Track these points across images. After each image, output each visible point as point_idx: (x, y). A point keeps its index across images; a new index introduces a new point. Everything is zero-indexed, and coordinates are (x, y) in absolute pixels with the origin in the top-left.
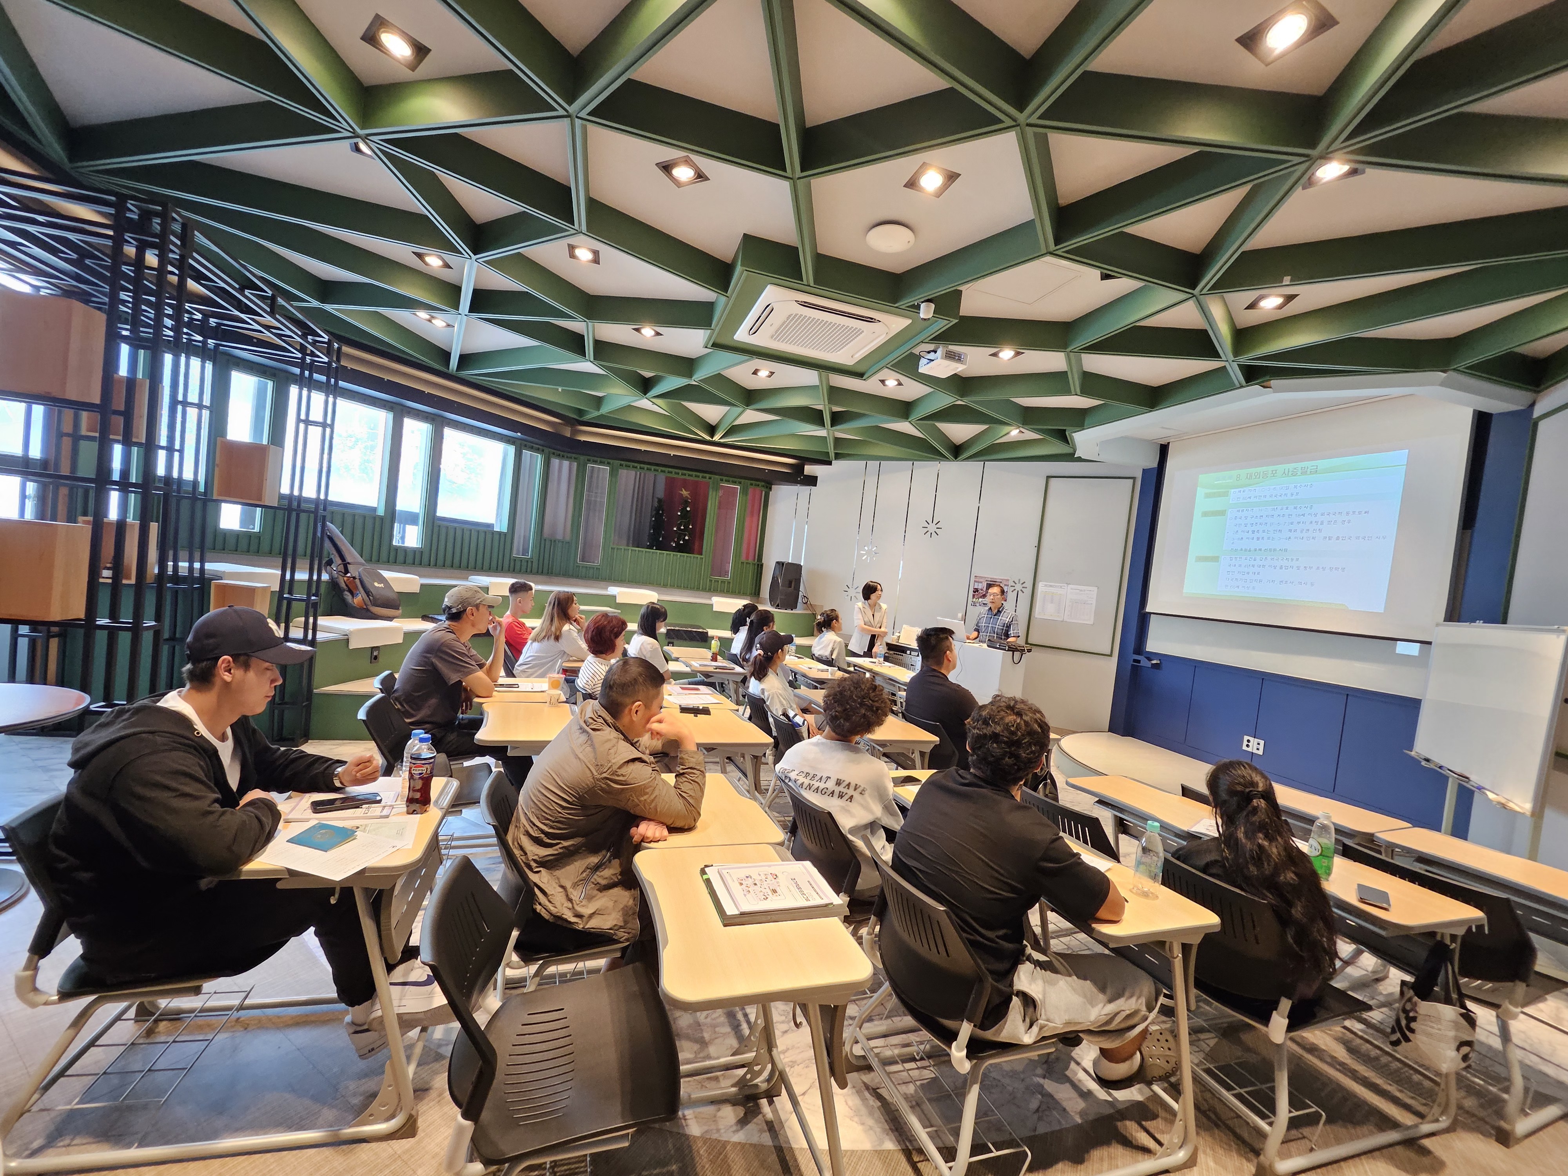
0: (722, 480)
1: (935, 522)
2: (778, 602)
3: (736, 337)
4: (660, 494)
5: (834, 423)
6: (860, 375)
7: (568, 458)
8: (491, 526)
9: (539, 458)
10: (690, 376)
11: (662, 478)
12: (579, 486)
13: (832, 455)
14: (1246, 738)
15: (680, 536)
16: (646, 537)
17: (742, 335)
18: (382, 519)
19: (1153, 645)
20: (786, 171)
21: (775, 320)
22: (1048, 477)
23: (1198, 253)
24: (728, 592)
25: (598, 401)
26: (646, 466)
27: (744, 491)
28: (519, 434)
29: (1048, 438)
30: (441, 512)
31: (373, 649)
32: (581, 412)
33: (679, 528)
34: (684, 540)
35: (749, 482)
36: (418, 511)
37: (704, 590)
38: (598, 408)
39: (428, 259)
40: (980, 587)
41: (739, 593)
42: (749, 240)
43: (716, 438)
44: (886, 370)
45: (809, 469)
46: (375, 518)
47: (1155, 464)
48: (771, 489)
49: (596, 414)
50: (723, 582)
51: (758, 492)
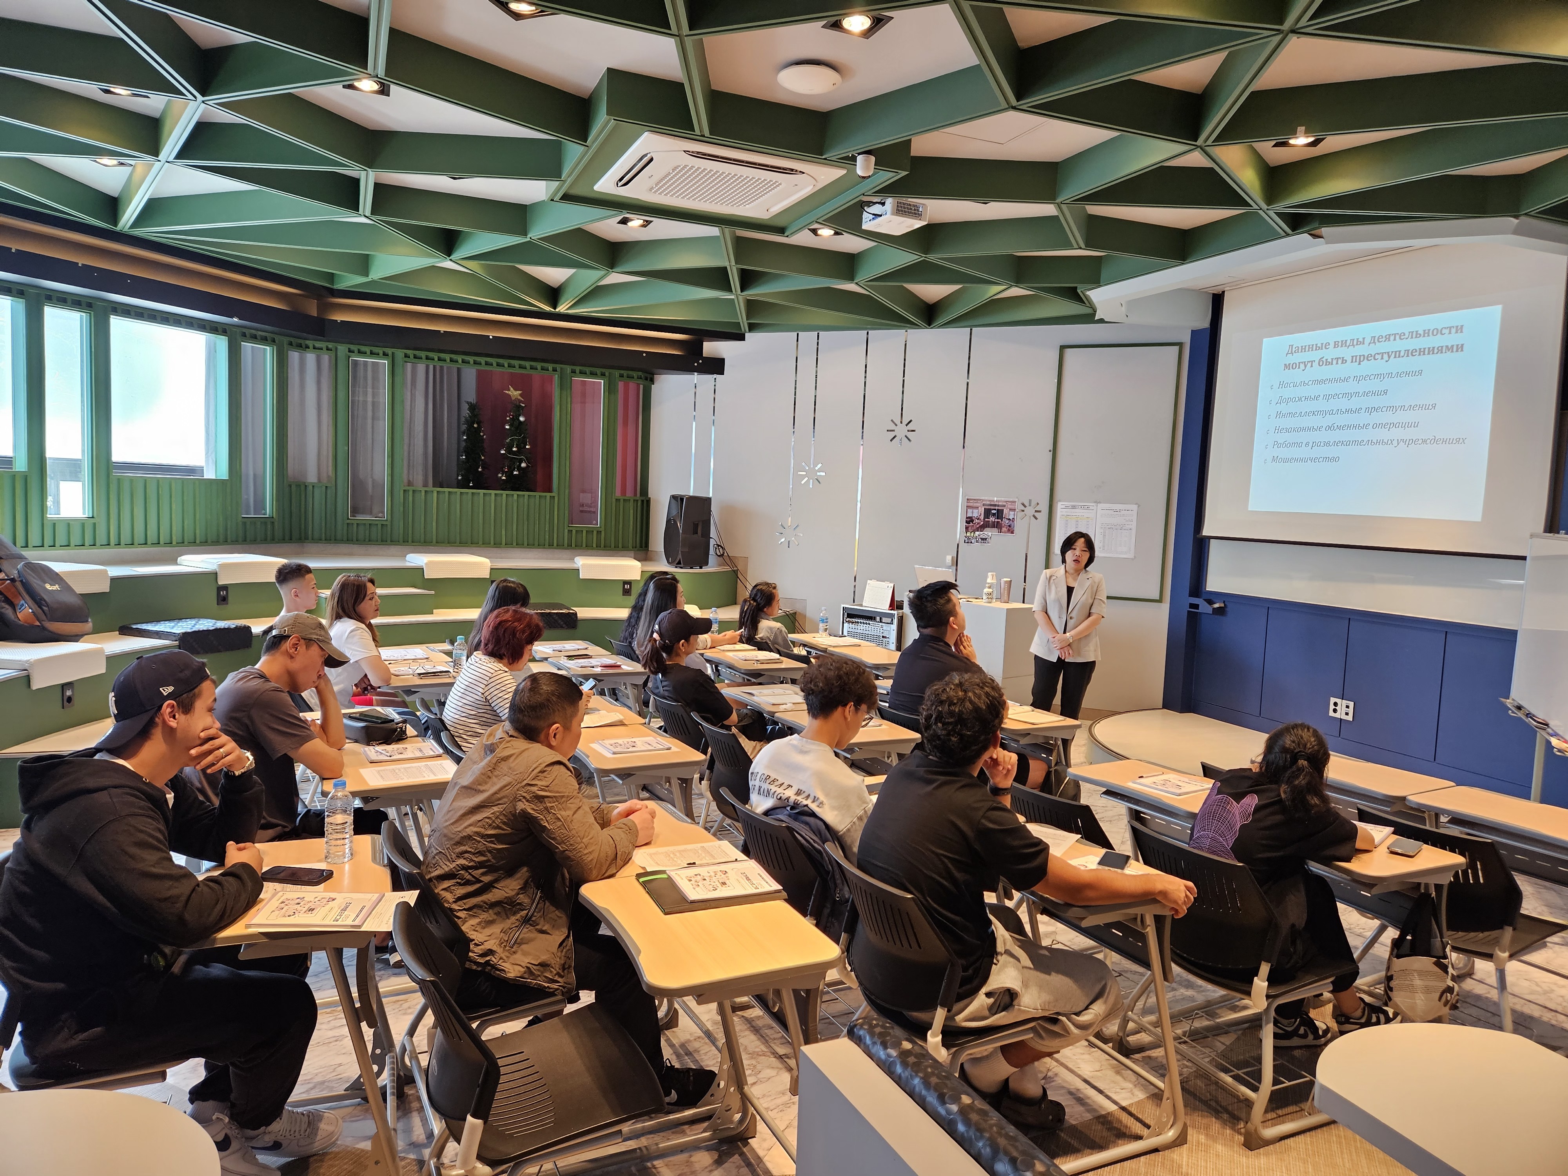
0: (573, 372)
1: (905, 421)
2: (680, 556)
3: (596, 188)
4: (470, 394)
6: (781, 231)
7: (316, 349)
8: (201, 470)
9: (268, 351)
10: (525, 233)
12: (340, 394)
13: (744, 326)
14: (1333, 700)
15: (514, 463)
16: (457, 470)
17: (606, 185)
18: (25, 478)
19: (1215, 582)
20: (670, 29)
22: (1063, 348)
23: (1200, 93)
24: (598, 546)
25: (366, 261)
26: (448, 357)
28: (236, 319)
29: (1055, 297)
30: (119, 454)
31: (64, 686)
32: (332, 277)
33: (509, 450)
34: (519, 468)
35: (617, 372)
36: (78, 456)
37: (560, 546)
38: (366, 272)
40: (975, 515)
41: (616, 547)
42: (612, 73)
43: (562, 309)
44: (817, 224)
46: (13, 473)
47: (1205, 323)
48: (652, 381)
49: (359, 280)
50: (589, 532)
51: (632, 388)
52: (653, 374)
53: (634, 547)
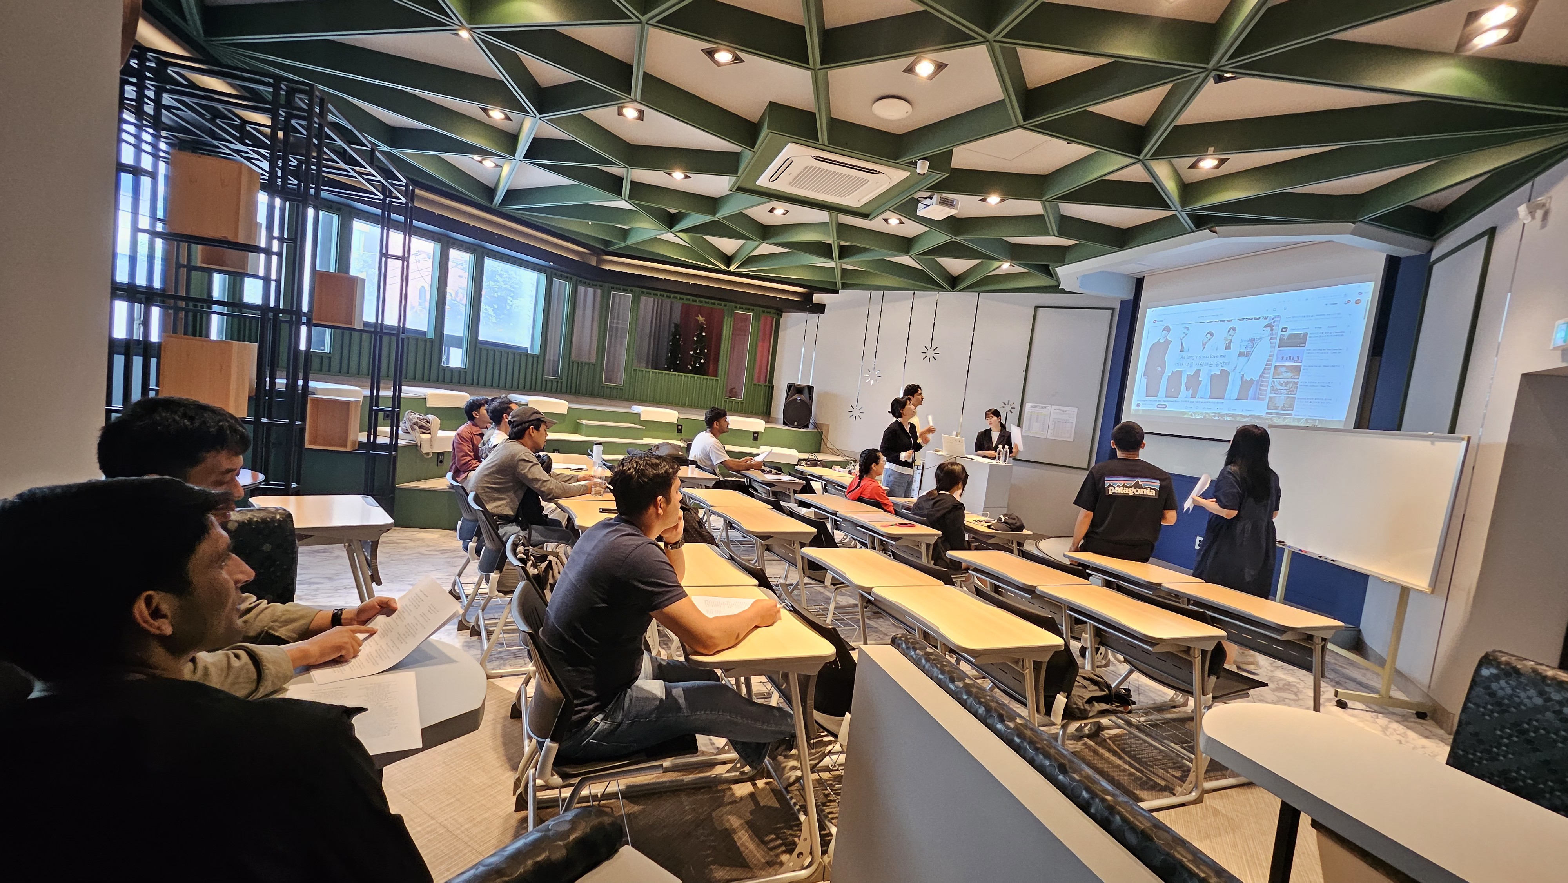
0: (736, 307)
1: (933, 348)
3: (758, 183)
4: (677, 320)
5: (841, 256)
6: (866, 216)
7: (593, 286)
8: (525, 349)
9: (568, 285)
11: (678, 305)
12: (604, 312)
13: (839, 285)
15: (697, 358)
16: (664, 360)
17: (763, 181)
18: (432, 341)
21: (794, 170)
22: (1037, 307)
23: (1143, 126)
24: (741, 411)
25: (625, 234)
26: (666, 294)
27: (757, 318)
28: (551, 264)
29: (1033, 272)
30: (482, 337)
31: (438, 455)
33: (695, 352)
34: (700, 363)
35: (762, 309)
36: (461, 335)
38: (625, 240)
39: (491, 113)
42: (773, 106)
43: (732, 268)
44: (889, 212)
45: (817, 298)
46: (426, 340)
47: (1130, 296)
48: (781, 316)
49: (623, 245)
50: (736, 402)
51: (769, 319)
52: (783, 312)
53: (762, 414)
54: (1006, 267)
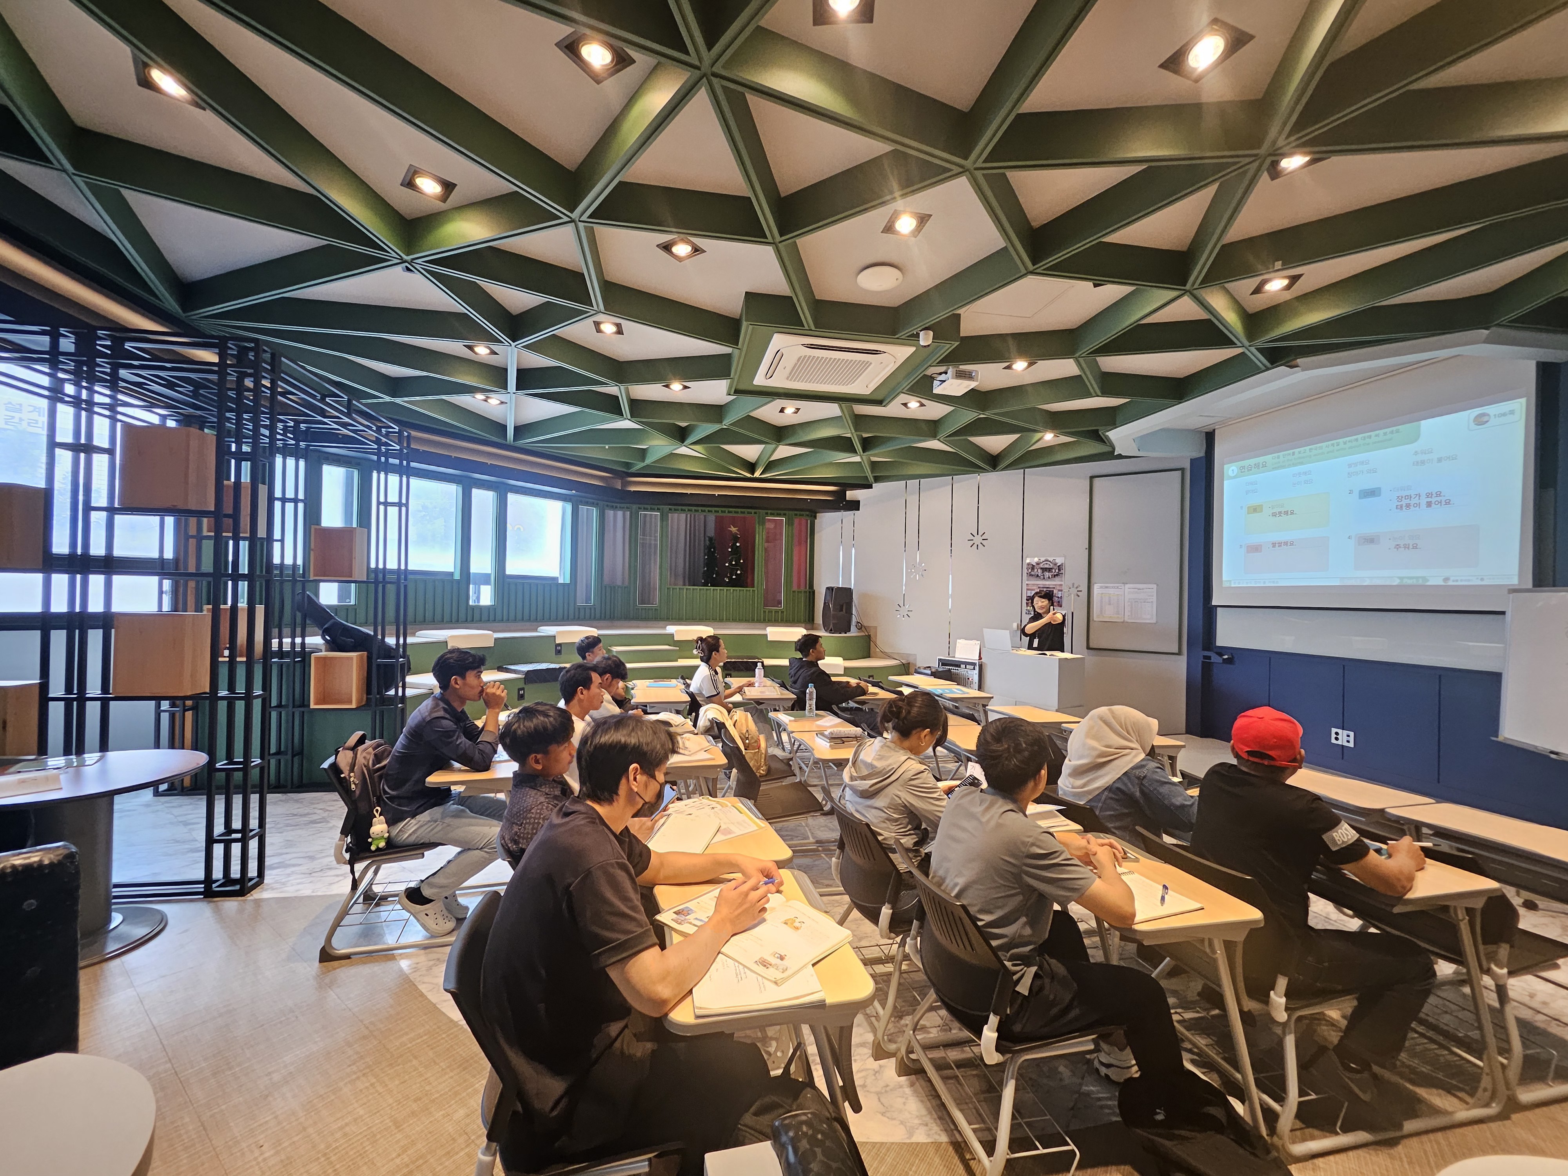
0: (767, 513)
1: (980, 534)
2: (831, 626)
3: (755, 382)
4: (711, 532)
5: (864, 450)
6: (879, 403)
7: (621, 508)
8: (556, 579)
9: (594, 511)
10: (721, 421)
11: (711, 518)
12: (633, 533)
13: (871, 479)
14: (1334, 731)
15: (733, 570)
16: (701, 575)
17: (760, 380)
18: (458, 582)
19: (1222, 640)
20: (766, 238)
21: (788, 362)
22: (1092, 478)
23: (1185, 250)
24: (782, 621)
25: (643, 453)
26: (694, 508)
27: (790, 523)
28: (574, 492)
29: (1081, 439)
30: (509, 571)
32: (628, 465)
33: (730, 564)
34: (736, 575)
35: (793, 513)
36: (489, 572)
37: (759, 621)
38: (643, 460)
39: (477, 349)
41: (794, 621)
42: (750, 296)
43: (757, 474)
44: (902, 395)
45: (850, 495)
46: (452, 581)
47: (1201, 452)
48: (815, 517)
49: (642, 465)
50: (777, 612)
51: (803, 522)
52: (816, 513)
53: (805, 621)
54: (1049, 437)
